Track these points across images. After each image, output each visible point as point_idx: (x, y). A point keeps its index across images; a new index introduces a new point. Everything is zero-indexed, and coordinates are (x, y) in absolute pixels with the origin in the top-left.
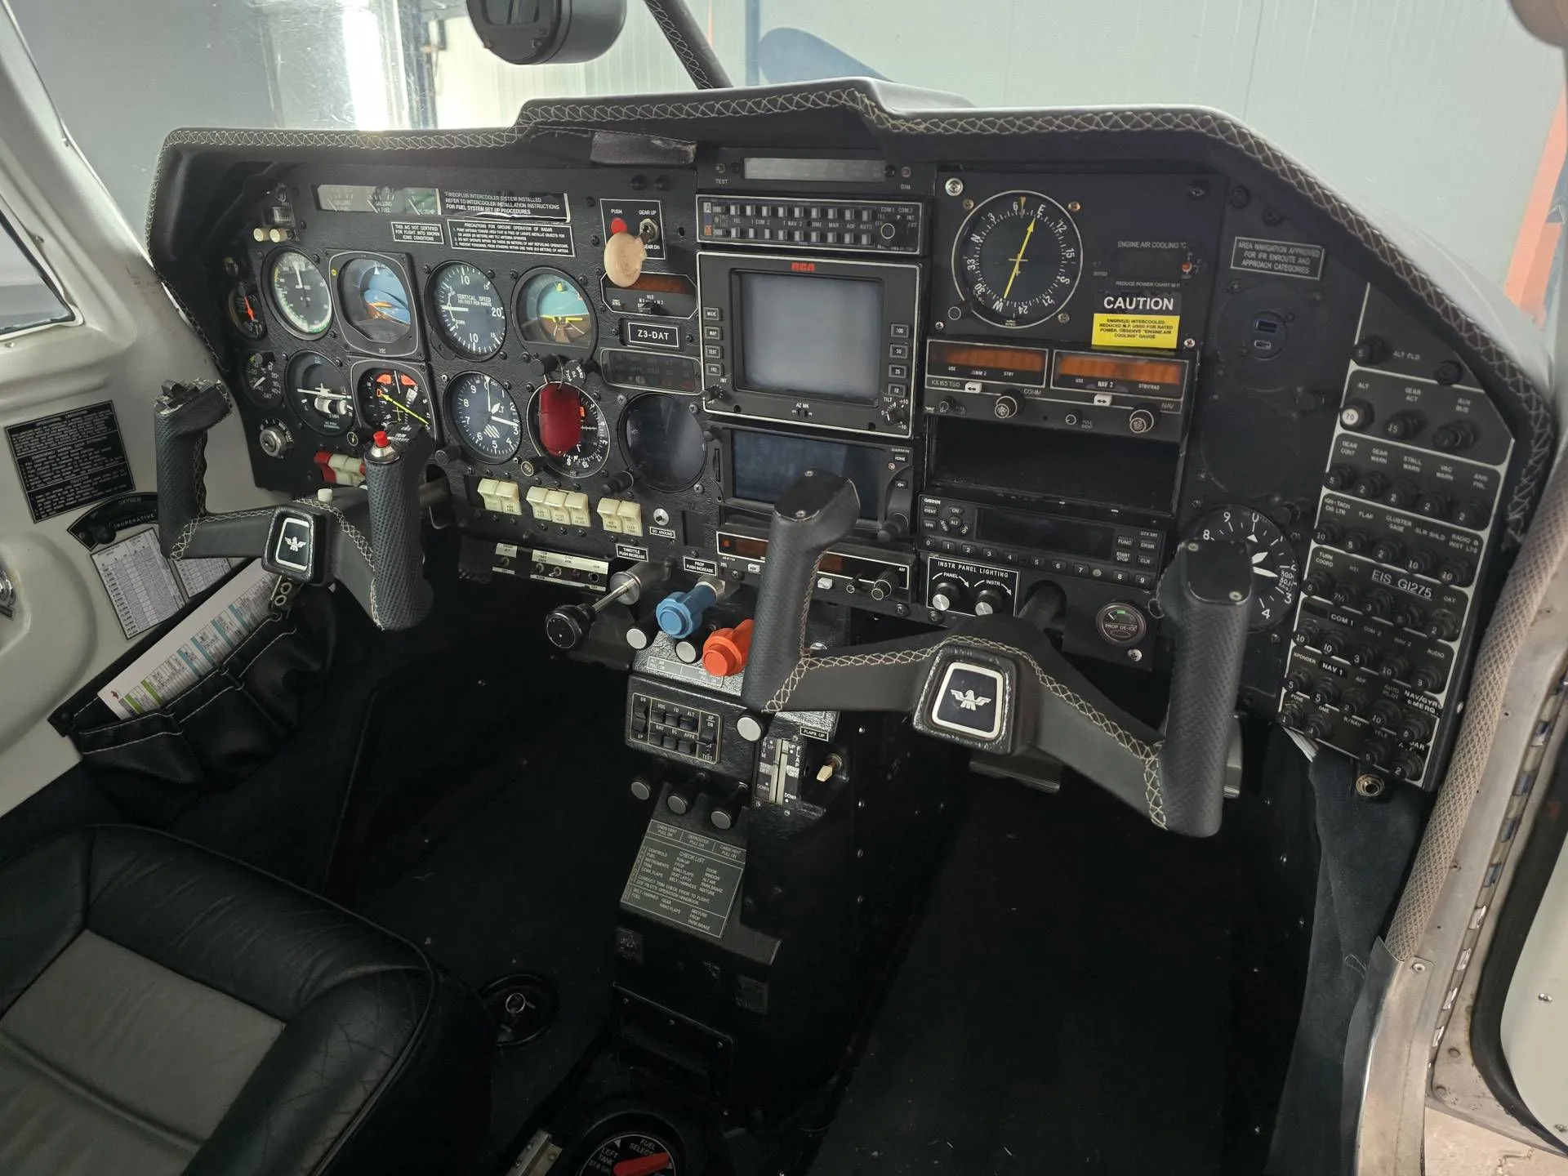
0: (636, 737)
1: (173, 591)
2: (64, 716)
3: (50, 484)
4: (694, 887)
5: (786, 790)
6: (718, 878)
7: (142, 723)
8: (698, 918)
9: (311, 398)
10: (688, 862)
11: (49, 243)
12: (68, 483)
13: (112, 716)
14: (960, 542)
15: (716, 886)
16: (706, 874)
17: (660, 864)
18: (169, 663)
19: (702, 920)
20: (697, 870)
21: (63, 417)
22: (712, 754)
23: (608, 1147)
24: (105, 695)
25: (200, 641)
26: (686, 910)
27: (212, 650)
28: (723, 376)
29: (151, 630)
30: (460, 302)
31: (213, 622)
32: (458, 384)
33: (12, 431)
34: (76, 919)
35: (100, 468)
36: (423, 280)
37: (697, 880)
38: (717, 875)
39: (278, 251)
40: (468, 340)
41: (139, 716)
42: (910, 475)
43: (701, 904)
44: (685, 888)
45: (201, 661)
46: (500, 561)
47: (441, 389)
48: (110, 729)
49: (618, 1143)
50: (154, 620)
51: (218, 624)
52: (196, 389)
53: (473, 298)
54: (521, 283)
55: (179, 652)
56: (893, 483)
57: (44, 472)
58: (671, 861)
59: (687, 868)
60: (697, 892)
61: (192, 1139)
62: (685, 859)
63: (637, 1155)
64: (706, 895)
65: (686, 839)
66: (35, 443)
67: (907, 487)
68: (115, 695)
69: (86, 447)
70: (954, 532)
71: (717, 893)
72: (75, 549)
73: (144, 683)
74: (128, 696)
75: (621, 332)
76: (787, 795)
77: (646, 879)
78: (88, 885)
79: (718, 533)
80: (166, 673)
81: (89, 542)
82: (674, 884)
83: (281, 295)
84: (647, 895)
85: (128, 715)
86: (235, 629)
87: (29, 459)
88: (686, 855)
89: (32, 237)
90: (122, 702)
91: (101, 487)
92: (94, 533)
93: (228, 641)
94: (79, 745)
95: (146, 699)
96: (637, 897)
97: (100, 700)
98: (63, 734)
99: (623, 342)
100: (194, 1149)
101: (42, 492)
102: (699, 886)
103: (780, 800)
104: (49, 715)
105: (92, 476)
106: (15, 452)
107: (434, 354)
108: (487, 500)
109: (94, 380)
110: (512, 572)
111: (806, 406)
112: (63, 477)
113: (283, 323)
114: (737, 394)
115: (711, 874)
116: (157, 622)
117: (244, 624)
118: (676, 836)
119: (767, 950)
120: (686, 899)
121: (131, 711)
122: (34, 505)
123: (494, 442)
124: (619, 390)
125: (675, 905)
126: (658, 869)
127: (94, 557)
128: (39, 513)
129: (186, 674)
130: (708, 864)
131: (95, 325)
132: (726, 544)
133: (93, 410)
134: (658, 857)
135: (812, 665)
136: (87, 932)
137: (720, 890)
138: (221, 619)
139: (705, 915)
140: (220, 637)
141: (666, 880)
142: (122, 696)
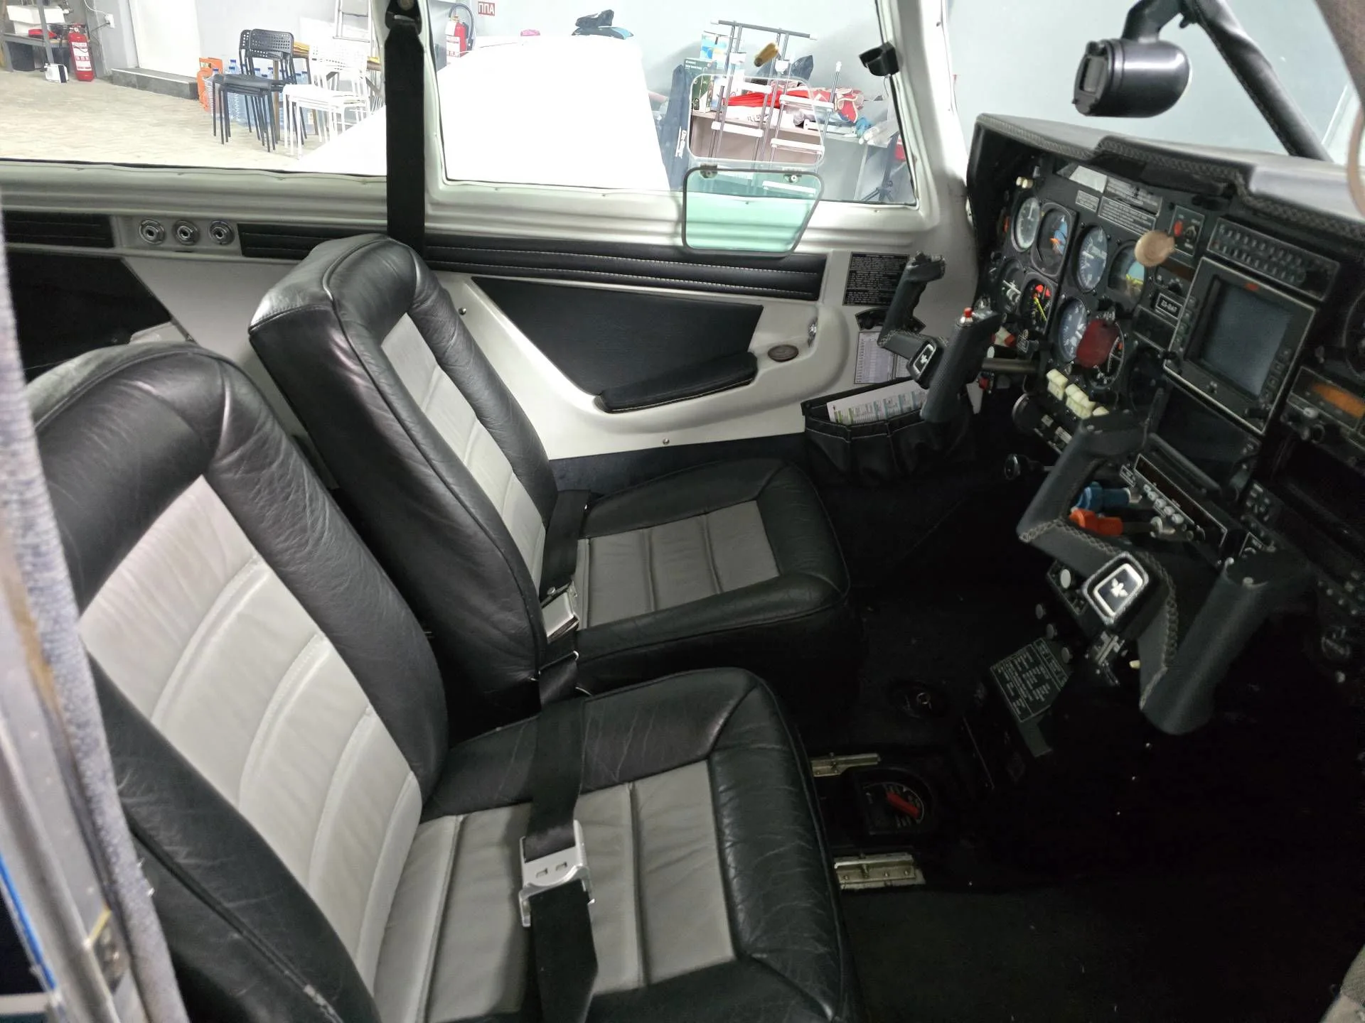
0: (1051, 574)
1: (889, 370)
2: (808, 406)
3: (859, 288)
4: (1031, 688)
5: (1107, 658)
6: (1047, 692)
7: (838, 428)
8: (1019, 705)
9: (1008, 288)
10: (1039, 673)
11: (919, 163)
12: (866, 291)
13: (827, 417)
14: (1260, 526)
15: (1043, 696)
16: (1044, 687)
17: (1025, 663)
18: (867, 406)
19: (1020, 708)
20: (1041, 681)
21: (881, 256)
22: (1081, 609)
23: (899, 787)
24: (830, 405)
25: (887, 403)
26: (1017, 696)
27: (891, 411)
28: (1182, 346)
29: (868, 385)
30: (1093, 251)
31: (899, 396)
32: (1070, 303)
33: (855, 255)
34: (756, 493)
35: (887, 289)
36: (1078, 232)
37: (1036, 686)
38: (1049, 690)
39: (1028, 194)
40: (1086, 276)
41: (840, 424)
42: (1253, 463)
43: (1027, 699)
44: (1026, 685)
45: (883, 414)
46: (1039, 425)
47: (1060, 302)
48: (822, 422)
49: (905, 790)
50: (872, 381)
51: (902, 398)
52: (930, 260)
53: (1099, 251)
54: (1121, 247)
55: (875, 403)
56: (1241, 462)
57: (859, 281)
58: (1032, 666)
59: (1036, 676)
60: (1030, 691)
61: (721, 588)
62: (1040, 671)
63: (907, 800)
64: (1033, 696)
65: (1049, 661)
66: (862, 265)
67: (1248, 470)
68: (834, 408)
69: (884, 276)
70: (1260, 517)
71: (1040, 699)
72: (854, 325)
73: (850, 409)
74: (839, 412)
75: (1154, 299)
76: (1106, 662)
77: (1011, 665)
78: (769, 482)
79: (1140, 455)
80: (863, 410)
81: (862, 326)
82: (1023, 679)
83: (1020, 220)
84: (1006, 674)
85: (835, 421)
86: (909, 406)
87: (855, 272)
88: (1042, 669)
89: (913, 156)
90: (835, 413)
91: (882, 299)
92: (866, 321)
93: (902, 410)
94: (808, 424)
95: (847, 418)
96: (1000, 671)
97: (826, 408)
98: (803, 414)
99: (1152, 307)
100: (719, 592)
101: (853, 291)
102: (1034, 689)
103: (1100, 663)
104: (803, 401)
105: (880, 291)
106: (851, 266)
107: (1065, 280)
108: (1050, 384)
109: (905, 241)
110: (1041, 435)
111: (1215, 385)
112: (866, 287)
113: (1012, 238)
114: (1184, 362)
115: (1046, 688)
116: (873, 382)
117: (915, 405)
118: (1046, 655)
119: (1040, 748)
120: (1022, 691)
121: (837, 420)
122: (846, 296)
123: (1072, 348)
124: (1137, 338)
125: (1014, 690)
126: (1021, 664)
127: (861, 334)
128: (847, 301)
129: (872, 416)
130: (1049, 682)
131: (922, 213)
132: (1142, 464)
133: (897, 257)
134: (1027, 660)
135: (1059, 526)
136: (755, 502)
137: (1043, 699)
138: (904, 396)
139: (1023, 705)
140: (899, 405)
141: (1020, 675)
142: (837, 410)
